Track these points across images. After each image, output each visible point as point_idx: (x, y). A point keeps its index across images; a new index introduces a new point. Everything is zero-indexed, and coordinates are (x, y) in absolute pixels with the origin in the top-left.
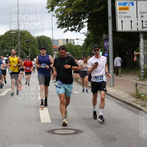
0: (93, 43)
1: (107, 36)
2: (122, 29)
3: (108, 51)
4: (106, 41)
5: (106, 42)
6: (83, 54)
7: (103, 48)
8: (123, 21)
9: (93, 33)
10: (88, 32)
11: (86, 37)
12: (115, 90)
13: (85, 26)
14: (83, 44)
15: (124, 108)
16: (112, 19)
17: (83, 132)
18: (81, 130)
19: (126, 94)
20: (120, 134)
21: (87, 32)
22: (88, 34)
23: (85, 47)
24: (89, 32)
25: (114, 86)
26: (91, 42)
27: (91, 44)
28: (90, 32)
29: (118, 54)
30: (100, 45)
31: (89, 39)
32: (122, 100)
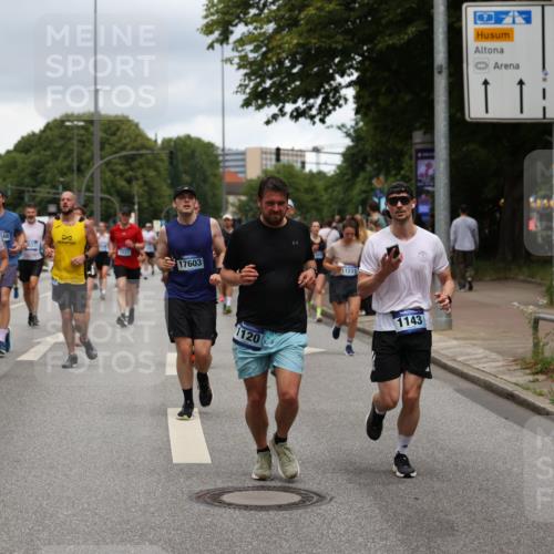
0: (375, 165)
1: (428, 137)
2: (487, 111)
3: (432, 195)
4: (422, 158)
5: (426, 162)
6: (335, 207)
7: (413, 181)
8: (489, 80)
9: (376, 128)
10: (357, 124)
11: (348, 142)
12: (455, 343)
13: (346, 100)
14: (339, 167)
15: (487, 411)
16: (450, 75)
17: (331, 500)
18: (323, 494)
19: (494, 356)
20: (468, 509)
21: (353, 123)
22: (355, 131)
23: (346, 177)
24: (361, 124)
25: (449, 326)
26: (369, 159)
27: (369, 168)
28: (365, 124)
29: (464, 206)
30: (402, 172)
31: (360, 151)
32: (478, 379)
